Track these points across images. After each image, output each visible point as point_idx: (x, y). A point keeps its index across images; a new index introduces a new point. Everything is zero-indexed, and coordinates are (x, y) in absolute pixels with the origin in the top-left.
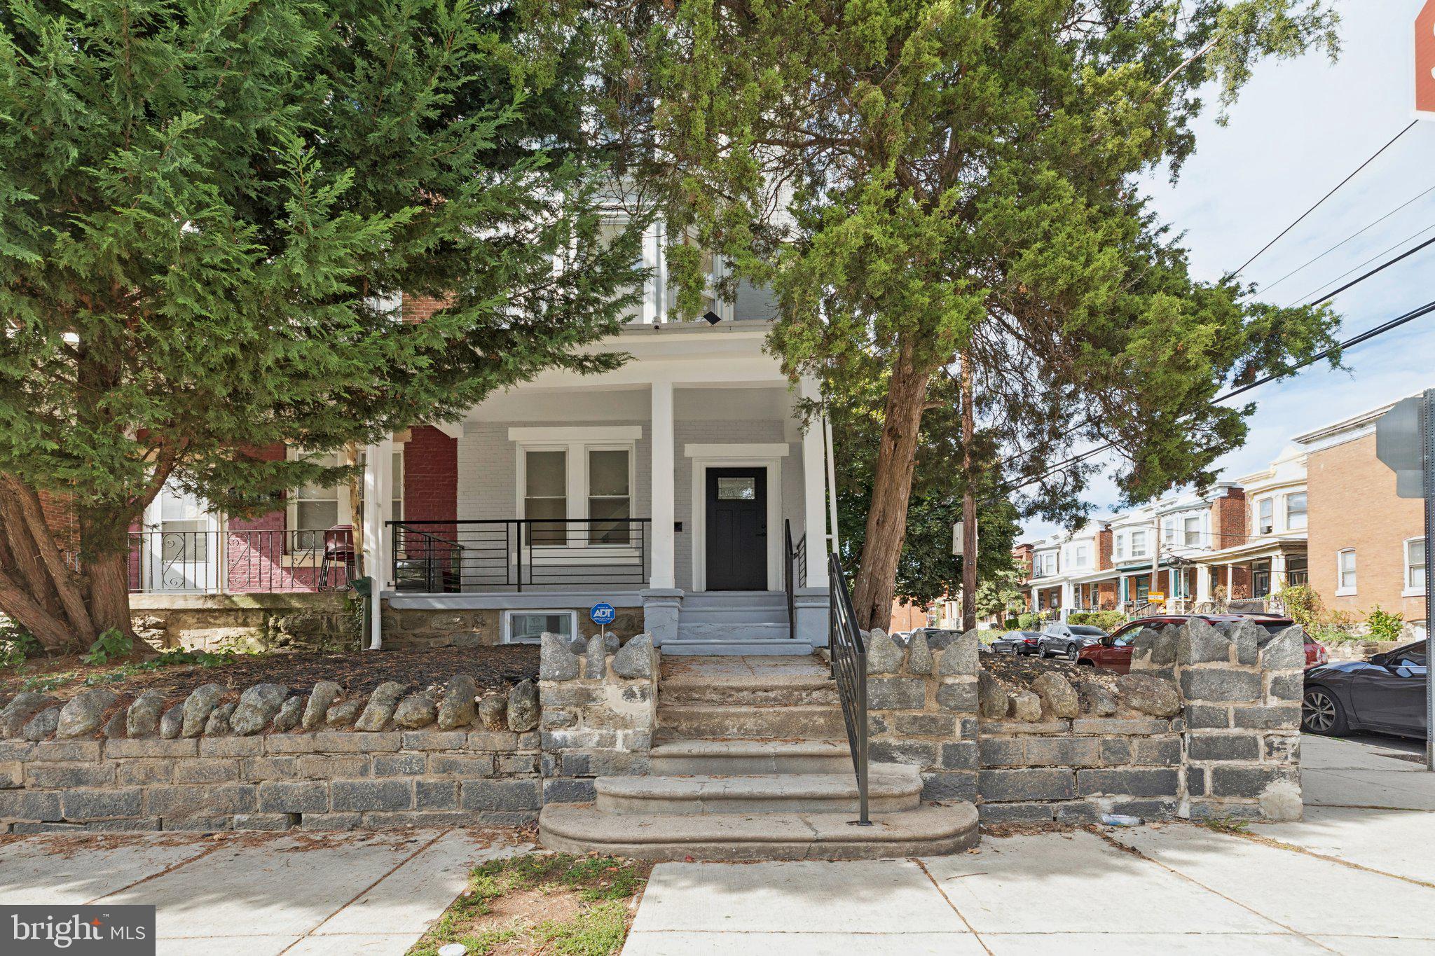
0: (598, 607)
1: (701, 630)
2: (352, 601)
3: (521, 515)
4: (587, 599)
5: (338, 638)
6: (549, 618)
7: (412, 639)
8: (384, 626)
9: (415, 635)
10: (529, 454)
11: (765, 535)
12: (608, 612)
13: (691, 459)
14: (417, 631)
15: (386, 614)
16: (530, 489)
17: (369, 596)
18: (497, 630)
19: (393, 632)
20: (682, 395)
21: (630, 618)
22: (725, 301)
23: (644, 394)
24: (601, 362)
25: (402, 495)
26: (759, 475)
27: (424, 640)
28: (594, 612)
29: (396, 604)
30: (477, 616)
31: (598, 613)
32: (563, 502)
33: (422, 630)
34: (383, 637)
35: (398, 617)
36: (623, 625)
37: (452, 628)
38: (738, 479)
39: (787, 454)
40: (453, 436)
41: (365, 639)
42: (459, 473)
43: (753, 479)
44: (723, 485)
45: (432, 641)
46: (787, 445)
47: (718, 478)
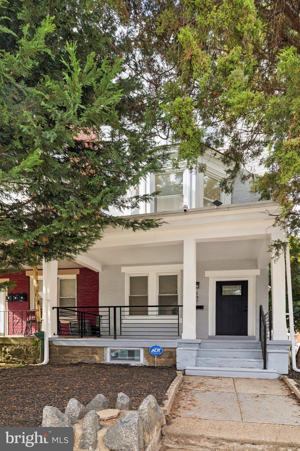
0: (153, 347)
1: (209, 361)
2: (37, 341)
3: (127, 303)
4: (149, 344)
5: (31, 357)
6: (129, 351)
7: (64, 358)
8: (50, 353)
9: (65, 357)
10: (131, 278)
11: (247, 311)
12: (159, 350)
13: (208, 278)
14: (66, 355)
15: (52, 347)
16: (131, 292)
17: (43, 340)
18: (102, 357)
19: (55, 355)
20: (200, 246)
21: (171, 353)
22: (226, 192)
23: (179, 246)
24: (145, 224)
25: (76, 295)
26: (244, 285)
27: (69, 359)
28: (151, 350)
29: (55, 343)
30: (94, 350)
31: (153, 350)
32: (147, 297)
33: (69, 355)
34: (50, 357)
35: (57, 349)
36: (167, 356)
37: (82, 355)
38: (232, 286)
39: (259, 274)
40: (96, 271)
41: (41, 359)
42: (100, 286)
43: (241, 286)
44: (225, 289)
45: (73, 360)
46: (259, 270)
47: (223, 286)
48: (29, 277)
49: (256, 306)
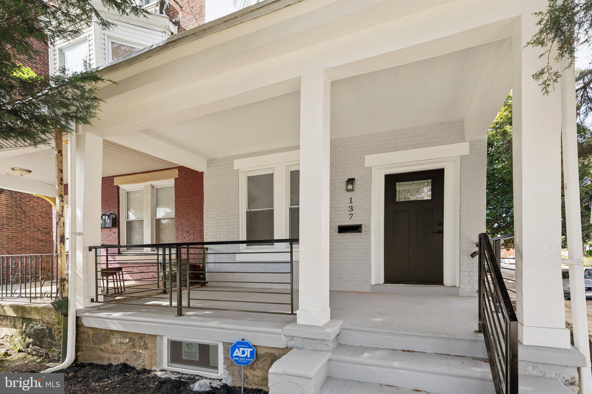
0: (238, 345)
3: (243, 225)
6: (201, 346)
9: (101, 350)
10: (249, 178)
11: (441, 232)
12: (248, 351)
13: (371, 168)
14: (103, 347)
15: (80, 331)
17: (66, 315)
18: (154, 356)
19: (87, 345)
26: (436, 177)
27: (107, 355)
28: (233, 351)
29: (86, 322)
30: (143, 340)
31: (237, 352)
32: (272, 212)
33: (106, 345)
35: (91, 332)
37: (125, 348)
38: (415, 182)
39: (468, 153)
40: (200, 171)
41: (63, 355)
42: (205, 196)
43: (430, 180)
44: (401, 189)
45: (113, 356)
46: (468, 143)
47: (397, 183)
48: (118, 188)
49: (460, 222)
